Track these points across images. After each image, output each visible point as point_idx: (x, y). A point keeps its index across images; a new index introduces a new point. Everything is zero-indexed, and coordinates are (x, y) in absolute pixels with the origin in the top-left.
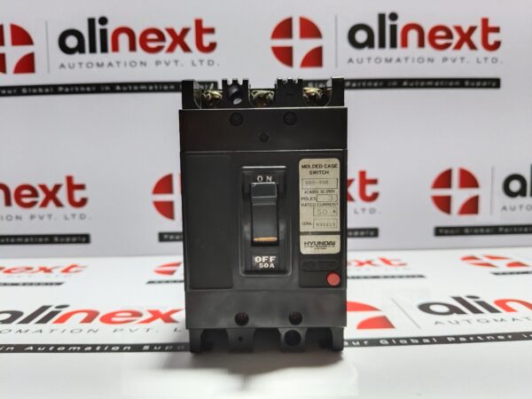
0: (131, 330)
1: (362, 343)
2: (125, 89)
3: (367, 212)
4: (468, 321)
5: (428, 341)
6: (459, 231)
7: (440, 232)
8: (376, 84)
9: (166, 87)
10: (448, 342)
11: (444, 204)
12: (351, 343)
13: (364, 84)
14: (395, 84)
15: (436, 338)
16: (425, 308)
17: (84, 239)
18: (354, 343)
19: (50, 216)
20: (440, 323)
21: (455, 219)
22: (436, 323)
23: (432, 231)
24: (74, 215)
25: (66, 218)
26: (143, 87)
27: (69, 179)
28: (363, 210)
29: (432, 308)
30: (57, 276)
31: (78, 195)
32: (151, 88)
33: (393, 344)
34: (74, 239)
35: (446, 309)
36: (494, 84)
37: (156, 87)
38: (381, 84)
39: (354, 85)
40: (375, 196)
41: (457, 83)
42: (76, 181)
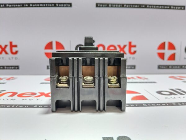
0: (30, 100)
1: (135, 105)
2: (34, 5)
3: (131, 59)
4: (179, 97)
5: (164, 105)
6: (168, 67)
7: (160, 67)
8: (136, 6)
9: (50, 5)
10: (173, 105)
11: (162, 56)
12: (130, 105)
13: (131, 6)
14: (144, 6)
15: (168, 103)
16: (159, 93)
17: (17, 67)
18: (131, 105)
19: (3, 58)
20: (168, 98)
21: (166, 62)
22: (166, 98)
23: (156, 67)
24: (13, 58)
25: (9, 59)
26: (41, 5)
27: (11, 43)
28: (130, 58)
29: (163, 93)
30: (4, 81)
31: (14, 49)
32: (44, 5)
33: (149, 106)
34: (13, 68)
35: (168, 93)
36: (183, 8)
37: (47, 5)
38: (138, 6)
39: (127, 6)
40: (135, 52)
41: (168, 7)
42: (14, 44)
